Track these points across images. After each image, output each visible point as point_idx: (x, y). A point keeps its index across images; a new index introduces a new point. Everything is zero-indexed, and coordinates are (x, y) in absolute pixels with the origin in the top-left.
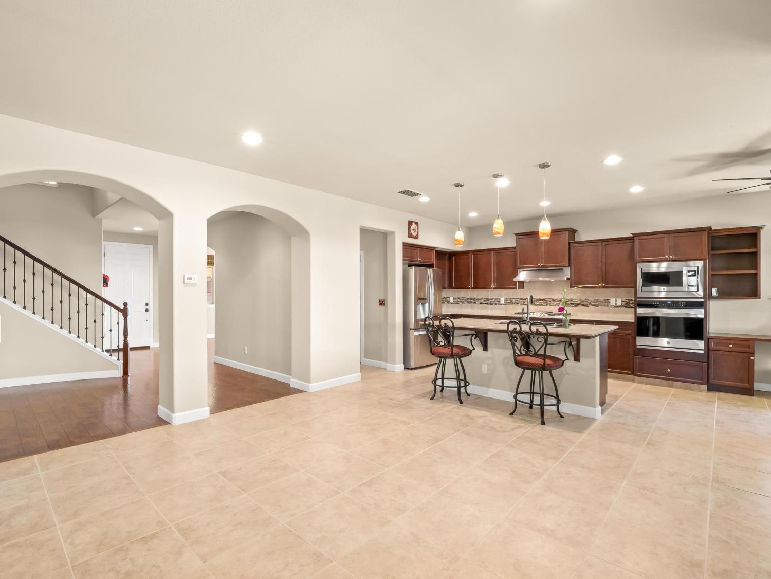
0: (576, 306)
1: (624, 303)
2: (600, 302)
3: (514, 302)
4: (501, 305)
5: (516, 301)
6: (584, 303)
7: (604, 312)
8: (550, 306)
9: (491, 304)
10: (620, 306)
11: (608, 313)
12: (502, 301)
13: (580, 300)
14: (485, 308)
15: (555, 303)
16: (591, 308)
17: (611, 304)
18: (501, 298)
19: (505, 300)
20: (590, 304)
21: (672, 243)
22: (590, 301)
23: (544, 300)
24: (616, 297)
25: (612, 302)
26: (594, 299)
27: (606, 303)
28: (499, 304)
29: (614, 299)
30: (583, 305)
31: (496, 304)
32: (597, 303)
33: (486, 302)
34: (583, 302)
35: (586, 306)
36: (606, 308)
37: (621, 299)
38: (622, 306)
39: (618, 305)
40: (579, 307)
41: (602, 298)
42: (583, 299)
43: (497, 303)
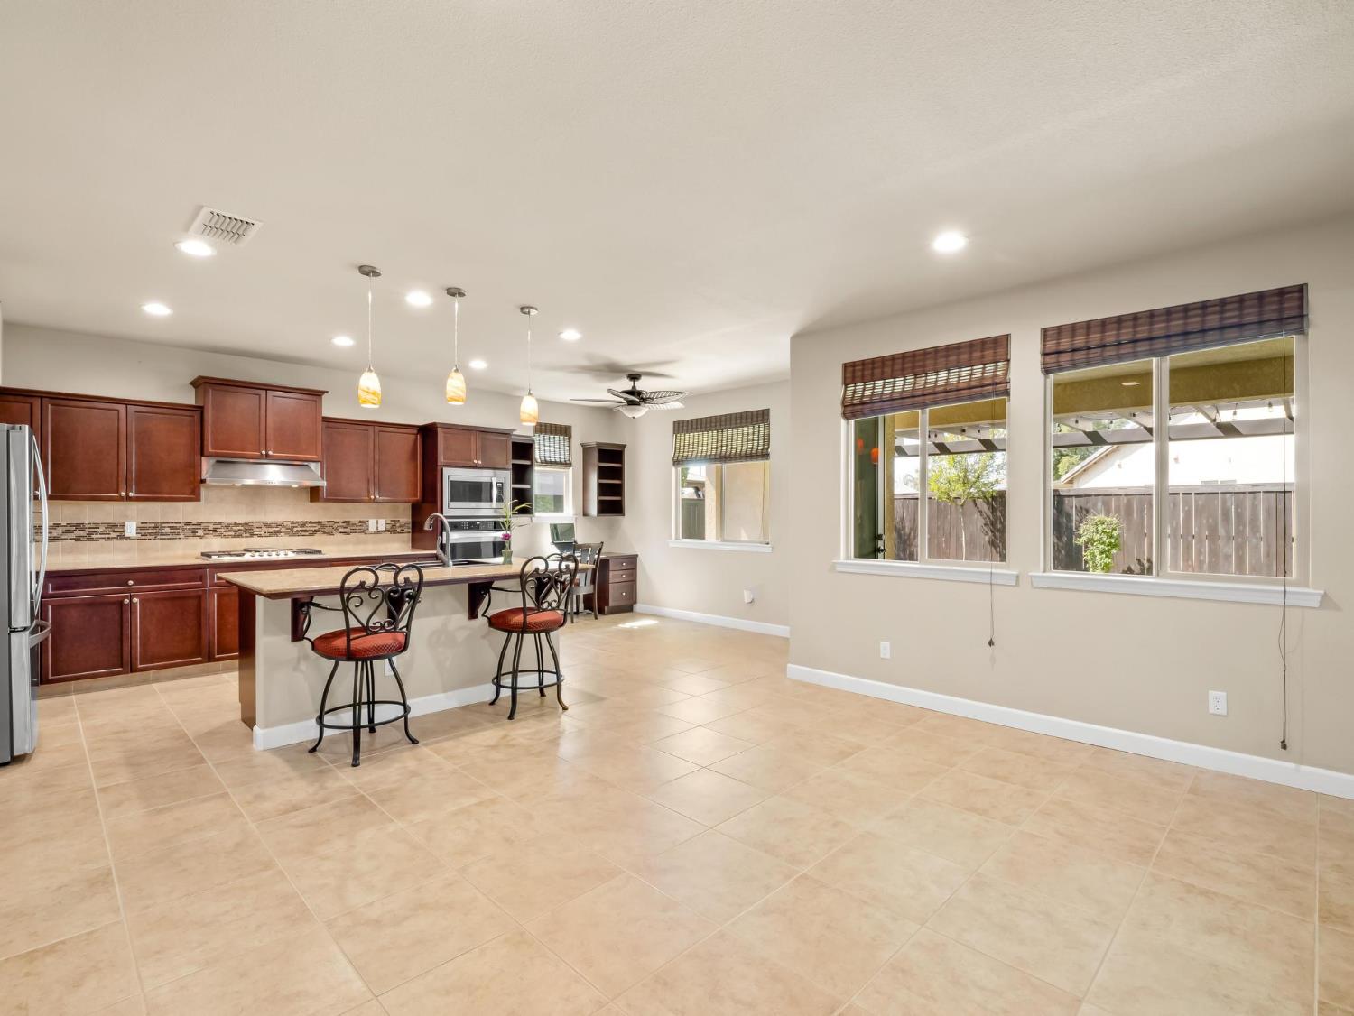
0: (310, 535)
1: (389, 527)
2: (353, 525)
3: (167, 530)
4: (127, 539)
5: (172, 528)
6: (327, 530)
7: (358, 542)
8: (260, 536)
9: (92, 540)
10: (384, 531)
11: (365, 543)
12: (131, 529)
13: (319, 523)
14: (70, 551)
15: (271, 530)
16: (338, 536)
17: (370, 529)
18: (127, 524)
19: (138, 528)
20: (336, 529)
21: (479, 444)
22: (336, 525)
23: (246, 524)
24: (378, 517)
25: (372, 525)
26: (342, 520)
27: (361, 528)
28: (122, 537)
29: (375, 521)
30: (324, 533)
31: (109, 539)
32: (348, 528)
33: (73, 536)
34: (324, 526)
35: (330, 534)
36: (362, 535)
37: (384, 520)
38: (387, 530)
39: (380, 529)
40: (317, 536)
41: (355, 519)
42: (324, 520)
43: (115, 535)
